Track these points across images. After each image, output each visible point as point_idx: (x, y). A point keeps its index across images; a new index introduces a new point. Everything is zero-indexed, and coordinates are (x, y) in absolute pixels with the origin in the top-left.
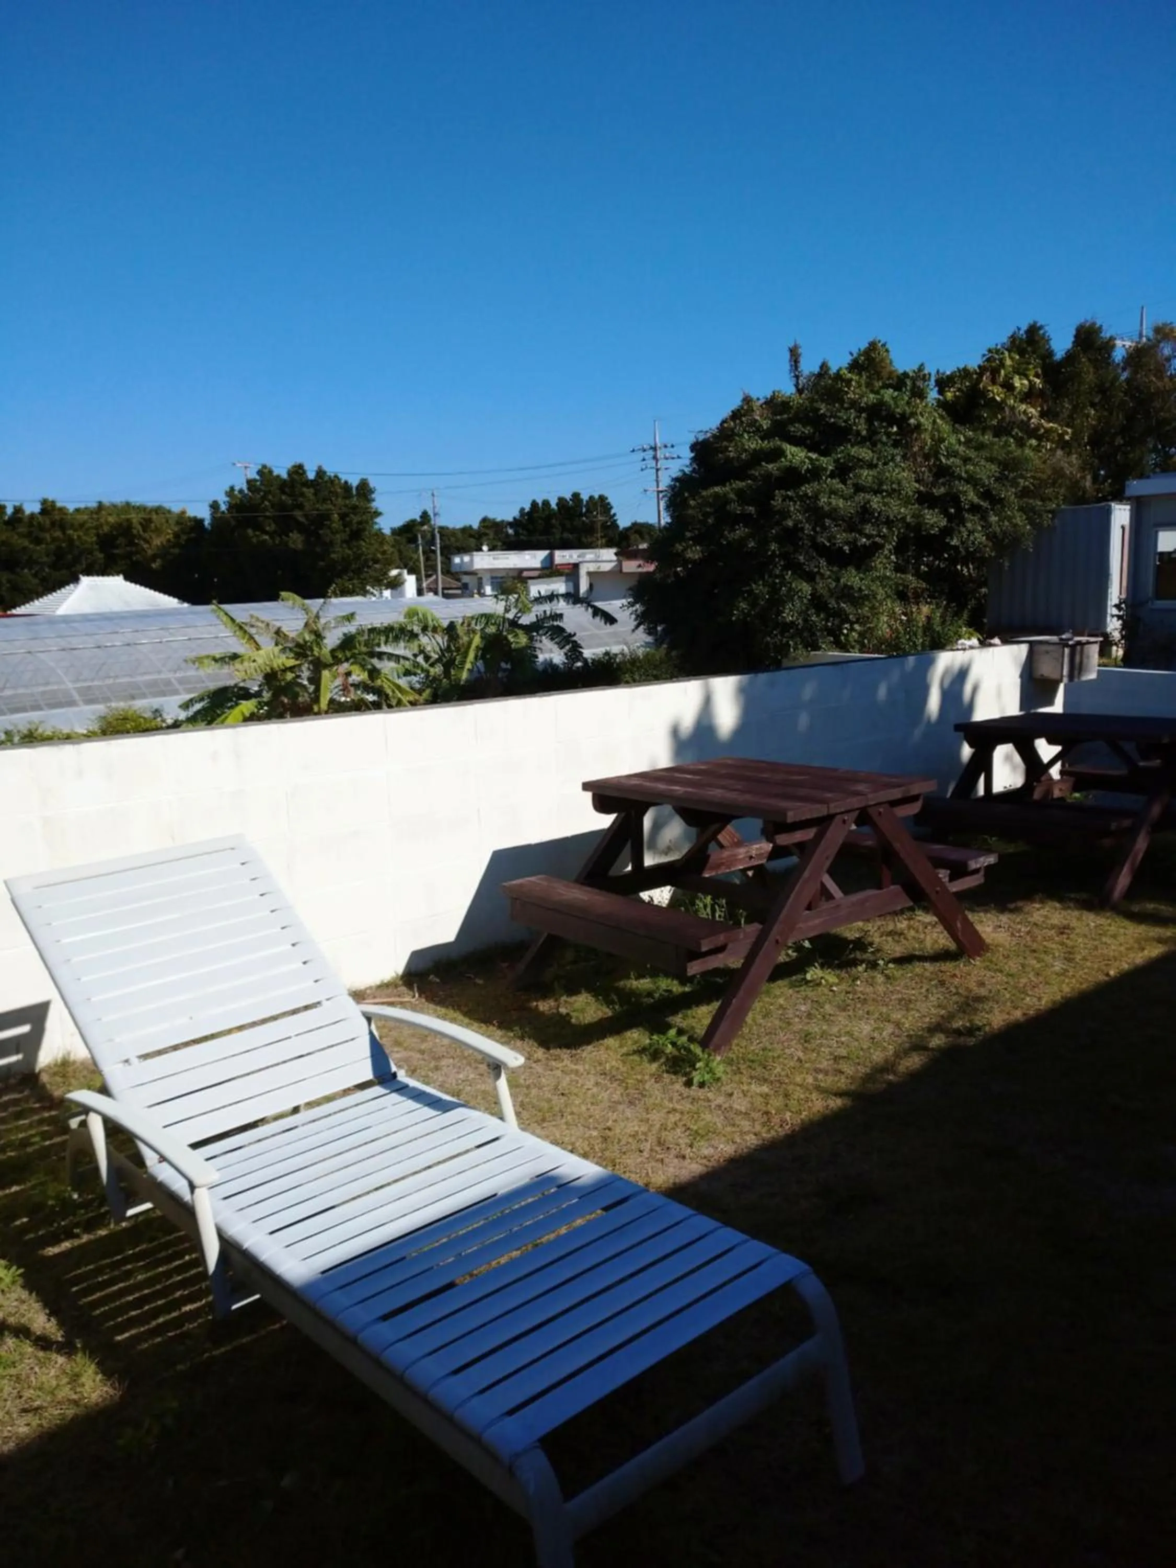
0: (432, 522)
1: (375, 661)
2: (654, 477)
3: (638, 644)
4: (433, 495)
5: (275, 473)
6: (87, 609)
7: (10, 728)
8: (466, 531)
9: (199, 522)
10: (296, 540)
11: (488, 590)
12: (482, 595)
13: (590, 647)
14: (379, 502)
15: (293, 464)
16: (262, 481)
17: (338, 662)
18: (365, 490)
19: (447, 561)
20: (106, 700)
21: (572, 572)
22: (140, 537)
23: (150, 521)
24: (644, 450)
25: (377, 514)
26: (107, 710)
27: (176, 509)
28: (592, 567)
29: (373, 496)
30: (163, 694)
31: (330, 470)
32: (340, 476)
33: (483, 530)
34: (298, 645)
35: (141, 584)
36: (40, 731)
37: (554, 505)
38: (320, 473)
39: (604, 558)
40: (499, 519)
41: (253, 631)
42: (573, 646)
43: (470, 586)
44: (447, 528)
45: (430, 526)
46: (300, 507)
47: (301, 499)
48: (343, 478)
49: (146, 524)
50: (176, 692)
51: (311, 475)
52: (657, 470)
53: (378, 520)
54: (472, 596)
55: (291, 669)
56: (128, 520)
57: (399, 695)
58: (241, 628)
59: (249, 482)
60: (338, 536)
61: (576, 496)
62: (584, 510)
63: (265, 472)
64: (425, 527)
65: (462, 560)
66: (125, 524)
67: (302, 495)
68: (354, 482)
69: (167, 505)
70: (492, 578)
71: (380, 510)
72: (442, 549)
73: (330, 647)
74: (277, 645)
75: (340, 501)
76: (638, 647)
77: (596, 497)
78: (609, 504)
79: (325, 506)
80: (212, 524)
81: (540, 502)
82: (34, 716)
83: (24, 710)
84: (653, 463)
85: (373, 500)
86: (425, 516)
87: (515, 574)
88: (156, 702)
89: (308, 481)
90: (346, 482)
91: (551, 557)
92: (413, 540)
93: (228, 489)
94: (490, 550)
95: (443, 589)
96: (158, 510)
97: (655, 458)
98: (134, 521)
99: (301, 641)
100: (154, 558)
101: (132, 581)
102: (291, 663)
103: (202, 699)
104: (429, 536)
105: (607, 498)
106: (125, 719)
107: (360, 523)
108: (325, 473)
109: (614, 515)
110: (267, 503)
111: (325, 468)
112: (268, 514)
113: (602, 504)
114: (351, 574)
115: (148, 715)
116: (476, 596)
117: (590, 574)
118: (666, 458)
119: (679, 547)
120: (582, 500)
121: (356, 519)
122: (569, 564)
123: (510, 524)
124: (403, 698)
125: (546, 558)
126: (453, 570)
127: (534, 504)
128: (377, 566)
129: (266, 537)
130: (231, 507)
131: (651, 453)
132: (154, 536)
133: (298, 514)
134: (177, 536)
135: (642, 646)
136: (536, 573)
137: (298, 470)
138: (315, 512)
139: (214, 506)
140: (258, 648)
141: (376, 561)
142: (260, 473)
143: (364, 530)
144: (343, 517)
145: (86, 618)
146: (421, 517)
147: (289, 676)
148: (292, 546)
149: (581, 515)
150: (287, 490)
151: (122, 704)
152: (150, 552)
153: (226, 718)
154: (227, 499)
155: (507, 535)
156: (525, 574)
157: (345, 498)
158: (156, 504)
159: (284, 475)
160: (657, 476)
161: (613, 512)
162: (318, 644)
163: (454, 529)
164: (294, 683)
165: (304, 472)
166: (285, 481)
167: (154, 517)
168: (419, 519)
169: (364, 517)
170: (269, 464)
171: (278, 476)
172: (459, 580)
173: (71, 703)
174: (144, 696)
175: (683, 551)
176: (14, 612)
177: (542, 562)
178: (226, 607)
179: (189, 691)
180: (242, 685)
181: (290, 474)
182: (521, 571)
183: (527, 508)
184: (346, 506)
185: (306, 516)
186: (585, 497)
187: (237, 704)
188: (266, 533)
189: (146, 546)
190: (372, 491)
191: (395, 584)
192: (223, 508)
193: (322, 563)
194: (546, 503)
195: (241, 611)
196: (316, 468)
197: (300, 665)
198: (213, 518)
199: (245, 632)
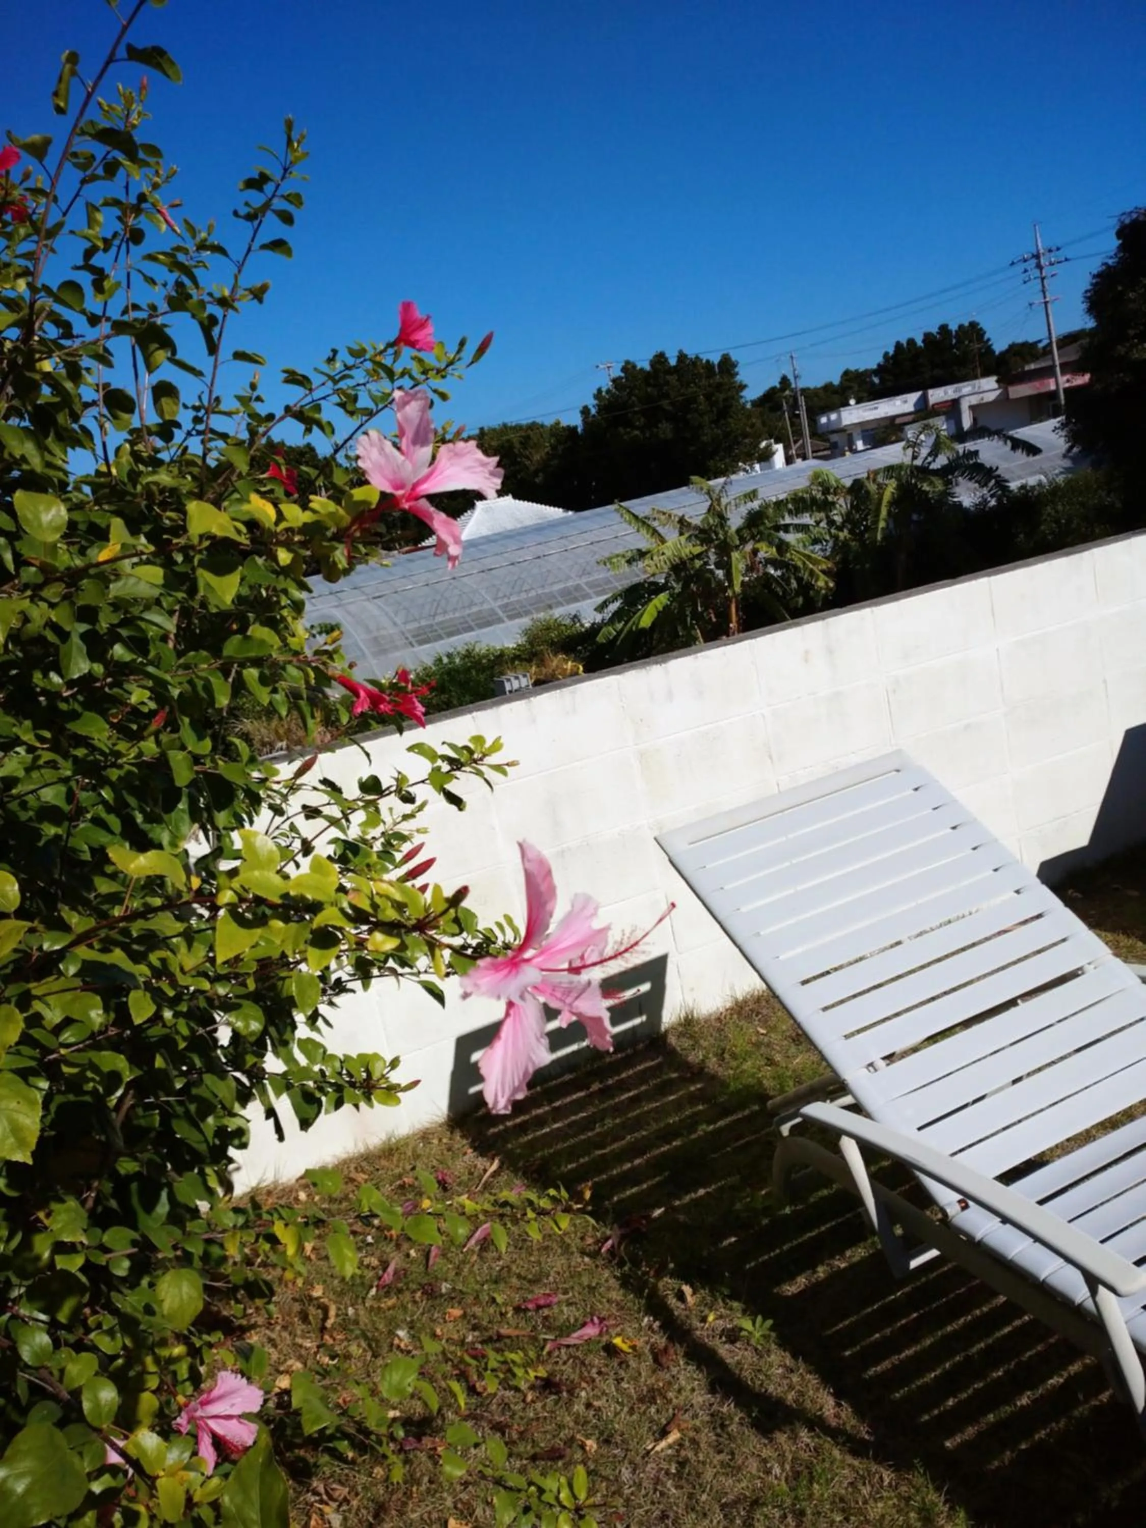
0: (793, 386)
1: (782, 534)
2: (1040, 287)
3: (1057, 471)
4: (792, 357)
5: (639, 367)
6: (485, 532)
7: (451, 650)
8: (828, 387)
9: (572, 430)
10: (665, 429)
11: (860, 445)
12: (854, 451)
13: (1014, 480)
14: (743, 375)
15: (654, 353)
16: (626, 378)
17: (743, 541)
18: (727, 365)
19: (813, 422)
20: (527, 613)
21: (952, 408)
22: (521, 455)
23: (528, 438)
24: (1025, 261)
25: (743, 387)
26: (530, 623)
27: (548, 422)
28: (974, 400)
29: (737, 370)
30: (576, 600)
31: (691, 353)
32: (701, 356)
33: (848, 384)
34: (702, 531)
35: (529, 500)
36: (477, 650)
37: (919, 342)
38: (682, 357)
39: (986, 388)
40: (862, 369)
41: (655, 524)
42: (997, 482)
43: (840, 444)
44: (808, 389)
45: (792, 390)
46: (666, 396)
47: (666, 388)
48: (704, 358)
49: (526, 441)
50: (586, 597)
51: (673, 362)
52: (1043, 279)
53: (743, 393)
54: (843, 455)
55: (699, 556)
56: (508, 441)
57: (811, 566)
58: (644, 523)
59: (614, 381)
60: (706, 418)
61: (944, 328)
62: (954, 341)
63: (628, 368)
64: (787, 392)
65: (829, 419)
66: (506, 445)
67: (667, 383)
68: (716, 359)
69: (539, 420)
70: (863, 431)
71: (744, 383)
72: (808, 410)
73: (734, 528)
74: (681, 534)
75: (704, 382)
76: (1057, 475)
77: (966, 324)
78: (981, 329)
79: (690, 390)
80: (584, 430)
81: (904, 342)
82: (468, 637)
83: (458, 632)
84: (1037, 273)
85: (737, 374)
86: (784, 381)
87: (888, 422)
88: (572, 608)
89: (670, 367)
90: (708, 361)
91: (924, 399)
92: (778, 407)
93: (595, 392)
94: (858, 402)
95: (813, 452)
96: (533, 426)
97: (1039, 267)
98: (514, 440)
99: (706, 527)
100: (536, 474)
101: (519, 499)
102: (698, 550)
103: (614, 599)
104: (791, 400)
105: (978, 324)
106: (548, 628)
107: (725, 400)
108: (686, 356)
109: (989, 340)
110: (634, 398)
111: (685, 352)
112: (636, 409)
113: (973, 331)
114: (722, 454)
115: (568, 622)
116: (848, 453)
117: (972, 408)
118: (1051, 264)
119: (1121, 350)
120: (951, 331)
121: (721, 396)
122: (946, 402)
123: (875, 372)
124: (815, 568)
125: (919, 400)
126: (820, 432)
127: (898, 345)
128: (747, 441)
129: (637, 432)
130: (601, 409)
131: (1034, 261)
132: (533, 451)
133: (665, 403)
134: (554, 448)
135: (1061, 473)
136: (910, 418)
137: (660, 359)
138: (680, 398)
139: (585, 411)
140: (663, 541)
141: (745, 436)
142: (624, 369)
143: (731, 406)
144: (708, 397)
145: (488, 540)
146: (780, 383)
147: (698, 563)
148: (662, 436)
149: (953, 347)
150: (652, 381)
151: (541, 615)
152: (532, 468)
153: (642, 615)
154: (596, 402)
155: (873, 384)
156: (898, 421)
157: (708, 377)
158: (530, 421)
159: (647, 367)
160: (1043, 286)
161: (986, 337)
162: (722, 526)
163: (816, 389)
164: (703, 570)
165: (666, 360)
166: (649, 373)
167: (530, 432)
168: (778, 386)
169: (730, 394)
170: (631, 359)
171: (642, 370)
172: (827, 440)
173: (500, 621)
174: (560, 604)
175: (1127, 353)
176: (424, 544)
177: (916, 405)
178: (624, 504)
179: (598, 594)
180: (652, 579)
181: (652, 364)
182: (893, 418)
183: (891, 351)
184: (710, 386)
185: (672, 404)
186: (953, 327)
187: (650, 600)
188: (637, 428)
189: (528, 463)
190: (734, 365)
191: (766, 457)
192: (593, 411)
193: (692, 448)
194: (911, 342)
195: (641, 506)
196: (677, 354)
197: (706, 551)
198: (585, 421)
199: (649, 526)
